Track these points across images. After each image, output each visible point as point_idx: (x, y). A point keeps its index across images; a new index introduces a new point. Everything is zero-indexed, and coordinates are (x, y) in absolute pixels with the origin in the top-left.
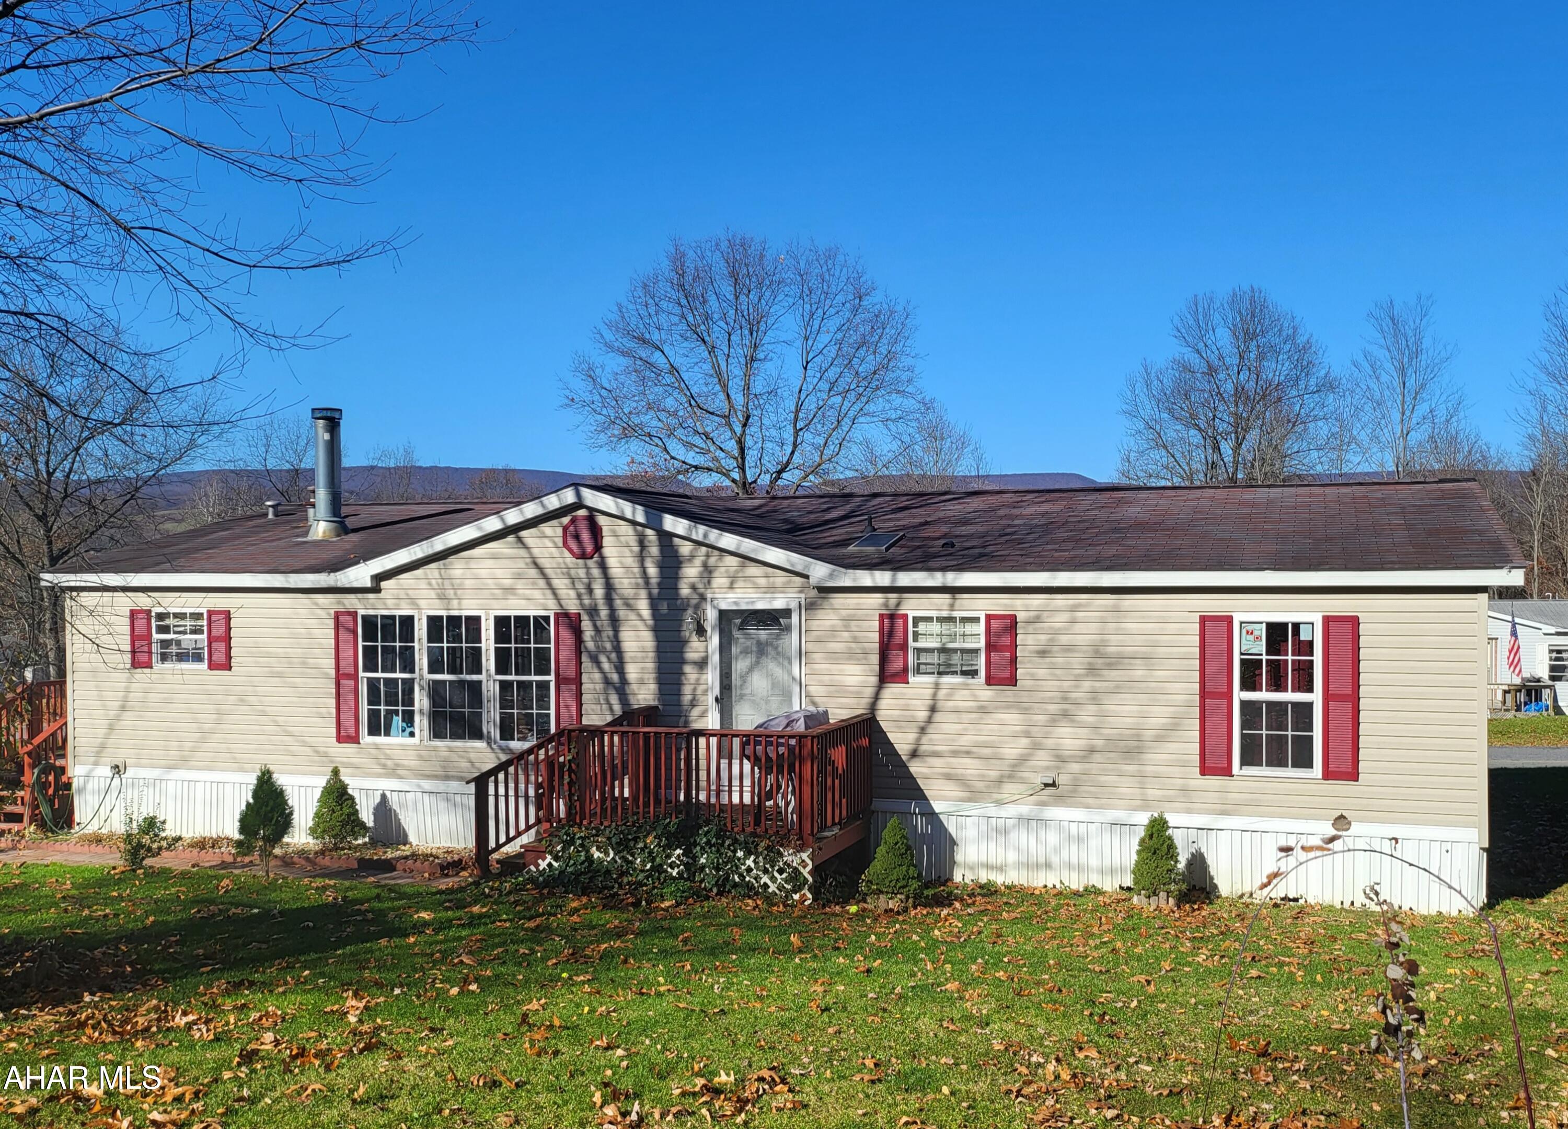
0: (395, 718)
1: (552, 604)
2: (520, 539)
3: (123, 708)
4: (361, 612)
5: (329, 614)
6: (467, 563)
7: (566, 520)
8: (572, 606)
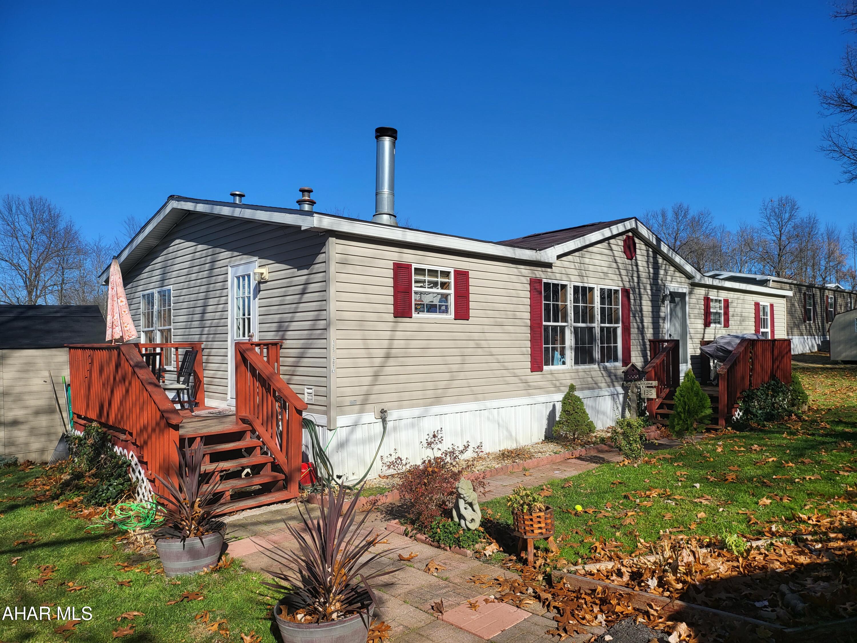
0: (556, 353)
1: (621, 284)
2: (609, 243)
3: (388, 357)
4: (545, 281)
5: (527, 280)
6: (591, 255)
7: (625, 237)
8: (627, 285)
